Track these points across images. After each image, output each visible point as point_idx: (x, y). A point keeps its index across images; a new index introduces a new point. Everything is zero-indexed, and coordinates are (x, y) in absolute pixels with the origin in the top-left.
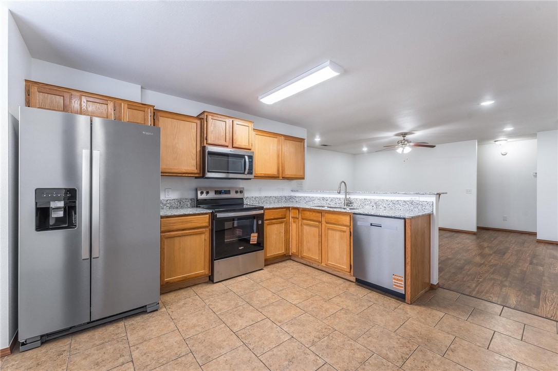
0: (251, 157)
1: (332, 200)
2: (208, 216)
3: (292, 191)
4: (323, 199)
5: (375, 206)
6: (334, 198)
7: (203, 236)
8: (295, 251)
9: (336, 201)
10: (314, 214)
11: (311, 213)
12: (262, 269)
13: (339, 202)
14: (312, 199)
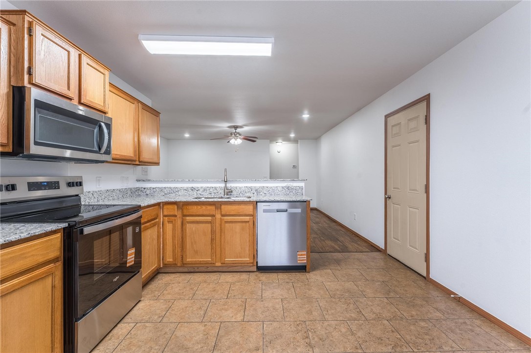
0: (109, 126)
1: (205, 190)
2: (59, 235)
3: (138, 181)
4: (193, 189)
5: (255, 193)
6: (208, 187)
7: (49, 281)
8: (171, 260)
9: (211, 190)
10: (204, 207)
11: (199, 207)
12: (140, 301)
13: (215, 191)
14: (175, 191)
